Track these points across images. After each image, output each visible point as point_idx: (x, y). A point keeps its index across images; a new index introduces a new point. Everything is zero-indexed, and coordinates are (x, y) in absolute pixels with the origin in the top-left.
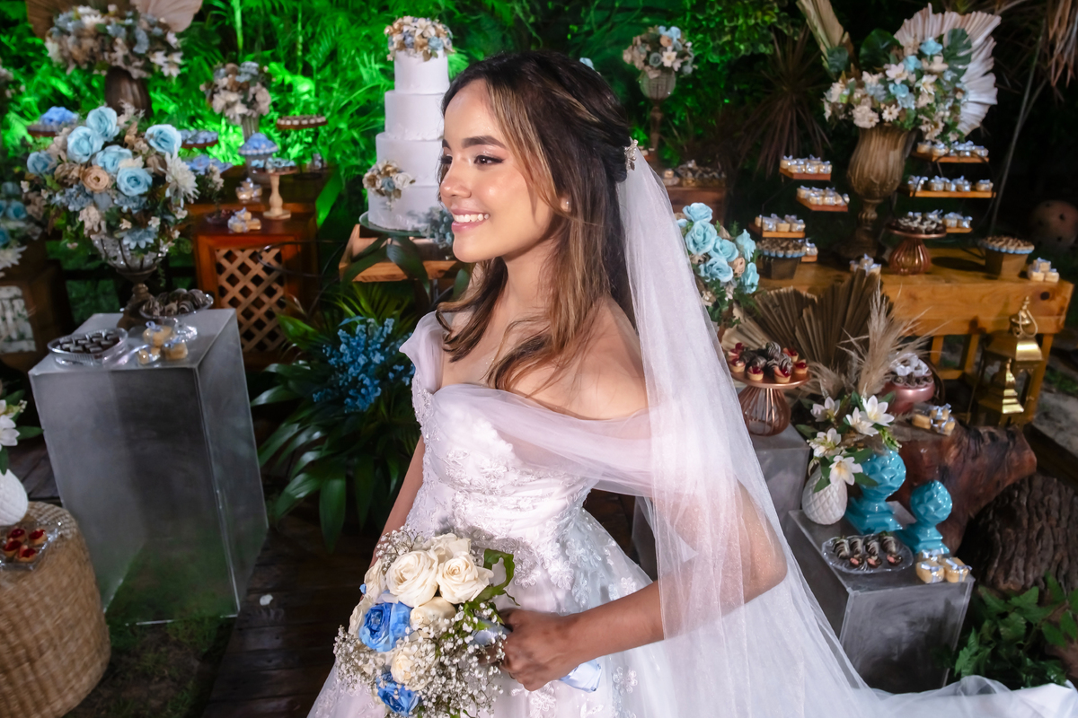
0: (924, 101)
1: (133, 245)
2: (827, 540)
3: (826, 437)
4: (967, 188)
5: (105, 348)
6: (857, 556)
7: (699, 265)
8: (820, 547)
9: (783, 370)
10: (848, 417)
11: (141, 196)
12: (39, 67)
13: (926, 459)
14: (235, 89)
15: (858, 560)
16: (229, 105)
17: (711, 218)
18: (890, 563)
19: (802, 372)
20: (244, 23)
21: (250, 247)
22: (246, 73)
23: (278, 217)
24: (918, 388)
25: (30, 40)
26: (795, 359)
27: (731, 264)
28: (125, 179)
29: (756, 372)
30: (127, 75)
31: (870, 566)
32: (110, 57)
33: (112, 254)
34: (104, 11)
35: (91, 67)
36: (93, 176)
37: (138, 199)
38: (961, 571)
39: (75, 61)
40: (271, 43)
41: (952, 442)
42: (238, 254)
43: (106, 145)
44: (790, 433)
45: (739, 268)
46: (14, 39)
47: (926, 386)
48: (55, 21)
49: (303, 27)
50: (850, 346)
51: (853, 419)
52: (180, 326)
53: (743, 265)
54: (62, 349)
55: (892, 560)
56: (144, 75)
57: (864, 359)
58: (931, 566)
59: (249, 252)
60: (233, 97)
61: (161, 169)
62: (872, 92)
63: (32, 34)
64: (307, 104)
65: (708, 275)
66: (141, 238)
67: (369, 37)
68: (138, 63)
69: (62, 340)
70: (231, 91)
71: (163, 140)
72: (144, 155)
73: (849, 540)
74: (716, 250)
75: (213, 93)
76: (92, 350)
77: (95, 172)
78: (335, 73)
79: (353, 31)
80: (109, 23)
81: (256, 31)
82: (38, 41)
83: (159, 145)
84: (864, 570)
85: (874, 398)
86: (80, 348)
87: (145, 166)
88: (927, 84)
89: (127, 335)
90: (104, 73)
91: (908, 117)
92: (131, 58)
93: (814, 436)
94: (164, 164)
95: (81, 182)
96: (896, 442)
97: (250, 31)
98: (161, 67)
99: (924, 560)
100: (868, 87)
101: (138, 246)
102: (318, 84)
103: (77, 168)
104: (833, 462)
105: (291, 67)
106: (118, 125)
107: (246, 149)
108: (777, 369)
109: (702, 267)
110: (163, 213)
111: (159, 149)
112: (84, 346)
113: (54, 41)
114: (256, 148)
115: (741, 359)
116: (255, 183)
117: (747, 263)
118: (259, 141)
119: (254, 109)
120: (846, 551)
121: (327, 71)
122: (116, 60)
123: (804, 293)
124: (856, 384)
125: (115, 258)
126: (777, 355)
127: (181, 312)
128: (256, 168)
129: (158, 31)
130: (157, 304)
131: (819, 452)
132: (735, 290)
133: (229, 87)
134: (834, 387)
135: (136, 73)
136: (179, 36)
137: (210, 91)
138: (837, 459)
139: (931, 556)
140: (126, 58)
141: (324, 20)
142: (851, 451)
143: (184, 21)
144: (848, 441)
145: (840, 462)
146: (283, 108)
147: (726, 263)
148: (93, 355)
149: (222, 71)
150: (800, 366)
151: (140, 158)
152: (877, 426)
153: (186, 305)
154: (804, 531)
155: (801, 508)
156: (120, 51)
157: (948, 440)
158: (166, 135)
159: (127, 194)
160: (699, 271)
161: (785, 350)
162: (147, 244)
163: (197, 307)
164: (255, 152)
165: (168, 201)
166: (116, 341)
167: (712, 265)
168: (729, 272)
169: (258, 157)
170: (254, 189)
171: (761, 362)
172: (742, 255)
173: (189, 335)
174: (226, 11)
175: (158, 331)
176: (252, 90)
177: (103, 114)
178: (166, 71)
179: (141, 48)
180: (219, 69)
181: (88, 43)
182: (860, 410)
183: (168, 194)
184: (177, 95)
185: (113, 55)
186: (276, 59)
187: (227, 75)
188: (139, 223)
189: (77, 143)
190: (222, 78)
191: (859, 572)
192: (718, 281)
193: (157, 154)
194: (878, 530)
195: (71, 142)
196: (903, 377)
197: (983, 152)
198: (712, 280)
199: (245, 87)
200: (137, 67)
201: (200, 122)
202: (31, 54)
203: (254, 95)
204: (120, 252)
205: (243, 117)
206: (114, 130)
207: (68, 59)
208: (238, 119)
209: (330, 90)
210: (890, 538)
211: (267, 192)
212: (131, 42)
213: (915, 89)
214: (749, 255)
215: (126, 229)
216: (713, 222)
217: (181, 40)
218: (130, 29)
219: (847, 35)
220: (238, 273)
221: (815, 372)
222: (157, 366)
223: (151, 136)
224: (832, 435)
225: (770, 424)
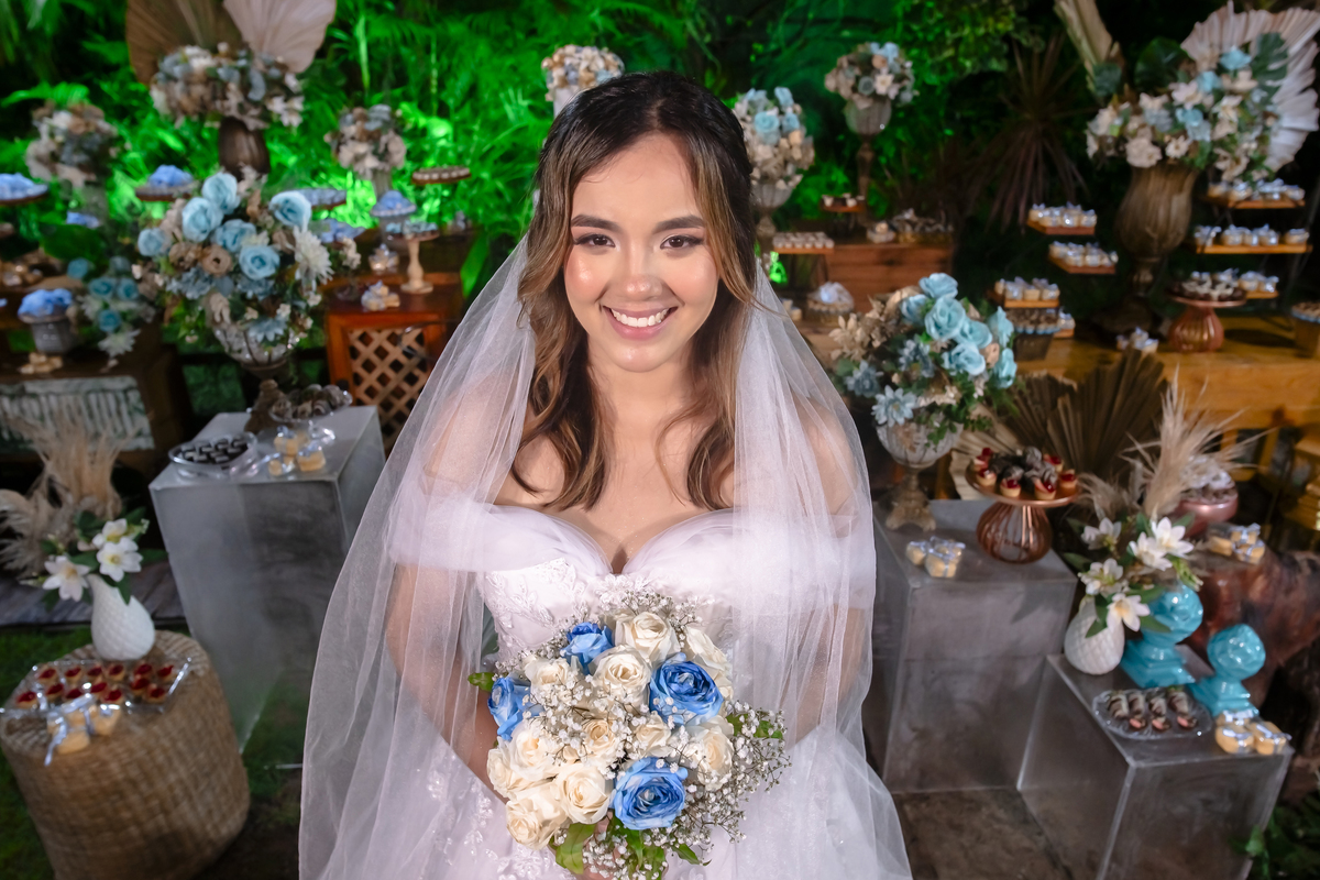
0: (1223, 131)
1: (260, 337)
2: (1098, 694)
3: (1102, 570)
4: (1274, 240)
5: (233, 457)
6: (1139, 717)
7: (941, 353)
8: (1090, 703)
9: (1046, 483)
10: (1132, 544)
11: (268, 278)
12: (144, 117)
13: (1224, 593)
14: (365, 138)
15: (1140, 721)
16: (358, 158)
17: (955, 293)
18: (1182, 728)
19: (1069, 486)
20: (370, 57)
21: (387, 327)
22: (377, 119)
23: (418, 290)
24: (1216, 503)
25: (133, 87)
26: (1060, 468)
27: (982, 352)
28: (249, 260)
29: (1011, 485)
30: (242, 126)
31: (1156, 730)
32: (222, 106)
33: (236, 347)
34: (214, 52)
35: (202, 118)
36: (212, 257)
37: (264, 283)
38: (1277, 741)
39: (185, 112)
40: (401, 79)
41: (1260, 572)
42: (374, 335)
43: (226, 218)
44: (1051, 561)
45: (993, 355)
46: (116, 86)
47: (1227, 502)
48: (161, 65)
49: (438, 58)
50: (1136, 454)
51: (1140, 547)
52: (315, 430)
53: (997, 353)
54: (184, 458)
55: (1184, 722)
56: (261, 125)
57: (1153, 471)
58: (1236, 732)
59: (386, 333)
60: (362, 148)
61: (289, 246)
62: (1152, 121)
63: (134, 79)
64: (444, 151)
65: (953, 366)
66: (268, 329)
67: (514, 68)
68: (254, 112)
69: (184, 447)
70: (360, 140)
71: (290, 210)
72: (268, 230)
73: (1128, 696)
74: (963, 334)
75: (340, 144)
76: (218, 459)
77: (215, 252)
78: (475, 112)
79: (496, 61)
80: (220, 65)
81: (384, 66)
82: (141, 87)
83: (286, 217)
84: (1148, 736)
85: (1166, 522)
86: (204, 457)
87: (271, 242)
88: (1228, 109)
89: (255, 441)
90: (217, 125)
91: (1202, 152)
92: (247, 106)
93: (1087, 568)
94: (292, 239)
95: (199, 264)
96: (1195, 578)
97: (377, 67)
98: (279, 115)
99: (1226, 726)
100: (1147, 114)
101: (265, 339)
102: (456, 126)
103: (194, 247)
104: (1111, 602)
105: (424, 107)
106: (238, 194)
107: (379, 210)
108: (1038, 483)
109: (945, 356)
110: (293, 299)
111: (286, 222)
112: (208, 454)
113: (160, 89)
114: (390, 209)
115: (990, 468)
116: (391, 249)
117: (1002, 349)
118: (393, 199)
119: (387, 161)
120: (1124, 710)
121: (467, 110)
122: (229, 109)
123: (1060, 378)
124: (1141, 501)
125: (240, 351)
126: (1038, 465)
127: (316, 413)
128: (392, 233)
129: (275, 73)
130: (289, 404)
131: (1092, 588)
132: (986, 384)
133: (357, 137)
134: (1111, 505)
135: (252, 124)
136: (300, 77)
137: (336, 143)
138: (1117, 598)
139: (1235, 719)
140: (241, 108)
141: (462, 50)
142: (1135, 587)
143: (304, 59)
144: (1131, 574)
145: (1121, 601)
146: (417, 156)
147: (976, 351)
148: (219, 466)
149: (349, 118)
150: (1065, 478)
151: (265, 234)
152: (1170, 557)
153: (322, 405)
154: (1068, 682)
155: (1063, 651)
156: (234, 98)
157: (1254, 570)
158: (293, 205)
159: (252, 277)
160: (943, 361)
161: (1047, 456)
162: (276, 335)
163: (334, 407)
164: (389, 213)
165: (298, 284)
166: (244, 448)
167: (958, 354)
168: (980, 362)
169: (393, 219)
170: (390, 257)
171: (1017, 473)
172: (996, 340)
173: (325, 440)
174: (349, 43)
175: (290, 437)
176: (384, 139)
177: (221, 182)
178: (286, 120)
179: (257, 94)
180: (345, 115)
181: (198, 90)
182: (1147, 536)
183: (298, 275)
184: (297, 145)
185: (226, 104)
186: (407, 98)
187: (354, 122)
188: (266, 311)
189: (193, 219)
190: (349, 125)
191: (1142, 738)
192: (966, 374)
193: (284, 228)
194: (1165, 683)
195: (187, 217)
196: (1197, 490)
197: (1297, 194)
198: (959, 373)
199: (376, 135)
200: (253, 117)
201: (323, 176)
202: (135, 103)
203: (386, 145)
204: (244, 344)
205: (375, 171)
206: (233, 200)
207: (176, 110)
208: (369, 174)
209: (469, 133)
210: (1181, 695)
211: (404, 261)
212: (246, 87)
213: (1211, 116)
214: (1005, 340)
215: (252, 320)
216: (958, 298)
217: (303, 82)
218: (244, 71)
219: (1116, 47)
220: (375, 359)
221: (1085, 486)
222: (291, 478)
223: (277, 206)
224: (1110, 567)
225: (1027, 549)
